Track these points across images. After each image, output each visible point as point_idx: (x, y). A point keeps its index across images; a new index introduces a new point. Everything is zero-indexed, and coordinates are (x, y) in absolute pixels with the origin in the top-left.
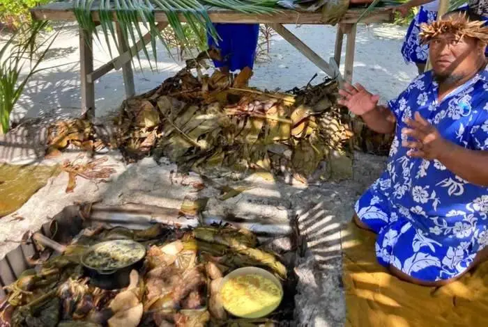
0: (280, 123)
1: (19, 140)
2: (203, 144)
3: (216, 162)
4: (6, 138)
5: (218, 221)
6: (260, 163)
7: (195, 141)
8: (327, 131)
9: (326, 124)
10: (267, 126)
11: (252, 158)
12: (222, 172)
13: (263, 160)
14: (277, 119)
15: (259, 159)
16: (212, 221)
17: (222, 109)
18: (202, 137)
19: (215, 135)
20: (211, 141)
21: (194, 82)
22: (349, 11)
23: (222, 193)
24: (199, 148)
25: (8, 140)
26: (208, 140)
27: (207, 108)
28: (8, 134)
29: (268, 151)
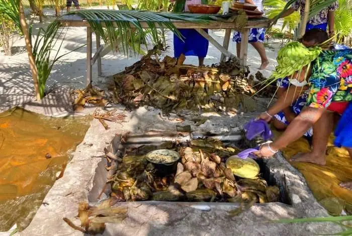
0: (213, 84)
1: (52, 102)
2: (172, 98)
3: (183, 107)
4: (43, 102)
5: (201, 137)
6: (207, 106)
7: (167, 96)
8: (241, 86)
9: (239, 82)
10: (206, 85)
11: (203, 103)
12: (187, 112)
13: (209, 103)
14: (211, 81)
15: (206, 103)
16: (197, 137)
17: (179, 77)
18: (171, 93)
19: (177, 92)
20: (177, 95)
21: (154, 63)
22: (249, 22)
23: (195, 122)
24: (171, 100)
25: (44, 103)
26: (175, 95)
27: (170, 77)
28: (43, 99)
29: (212, 99)
